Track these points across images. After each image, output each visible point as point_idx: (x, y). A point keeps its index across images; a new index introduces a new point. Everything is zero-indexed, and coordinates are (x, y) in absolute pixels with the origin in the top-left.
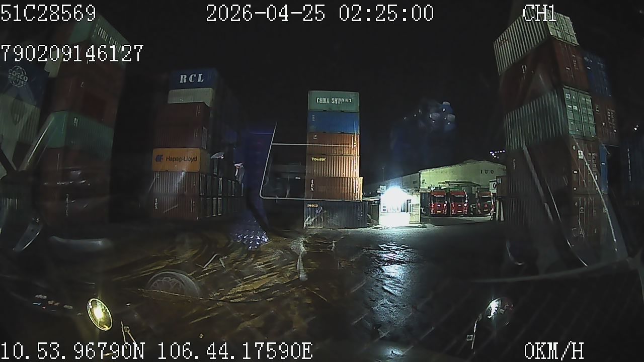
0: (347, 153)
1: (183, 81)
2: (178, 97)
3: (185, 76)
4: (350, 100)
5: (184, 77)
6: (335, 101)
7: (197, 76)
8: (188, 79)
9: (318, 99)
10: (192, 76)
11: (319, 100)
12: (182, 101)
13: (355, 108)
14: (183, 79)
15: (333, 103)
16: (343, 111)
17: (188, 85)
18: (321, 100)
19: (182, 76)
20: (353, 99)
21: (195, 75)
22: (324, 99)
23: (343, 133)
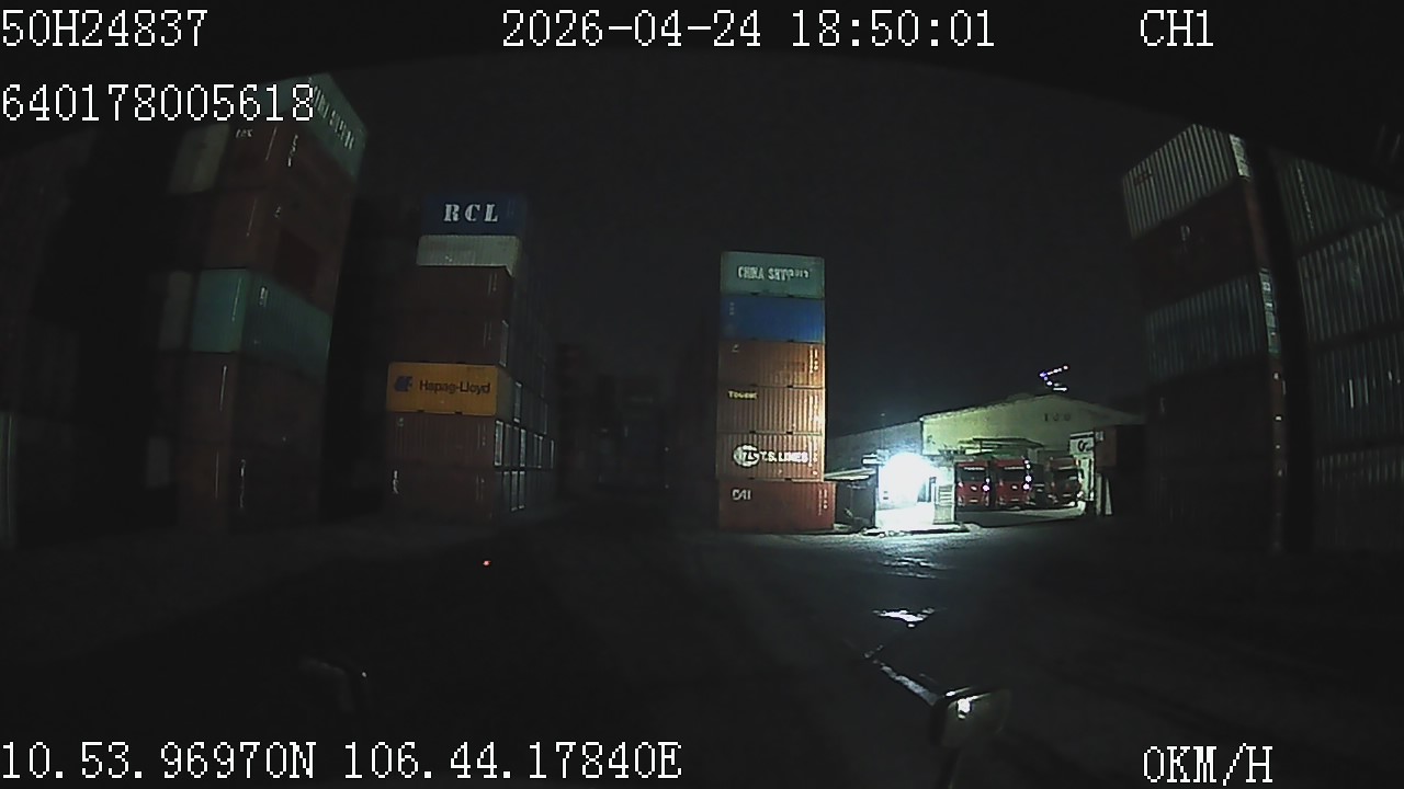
0: (801, 382)
1: (452, 217)
2: (442, 253)
3: (457, 208)
4: (806, 272)
5: (453, 208)
6: (776, 274)
7: (484, 209)
8: (461, 213)
9: (740, 269)
10: (471, 207)
11: (742, 272)
12: (450, 261)
13: (816, 290)
14: (451, 212)
15: (771, 278)
16: (791, 296)
17: (460, 227)
18: (748, 272)
19: (449, 207)
20: (811, 270)
21: (478, 207)
22: (753, 269)
23: (792, 341)
